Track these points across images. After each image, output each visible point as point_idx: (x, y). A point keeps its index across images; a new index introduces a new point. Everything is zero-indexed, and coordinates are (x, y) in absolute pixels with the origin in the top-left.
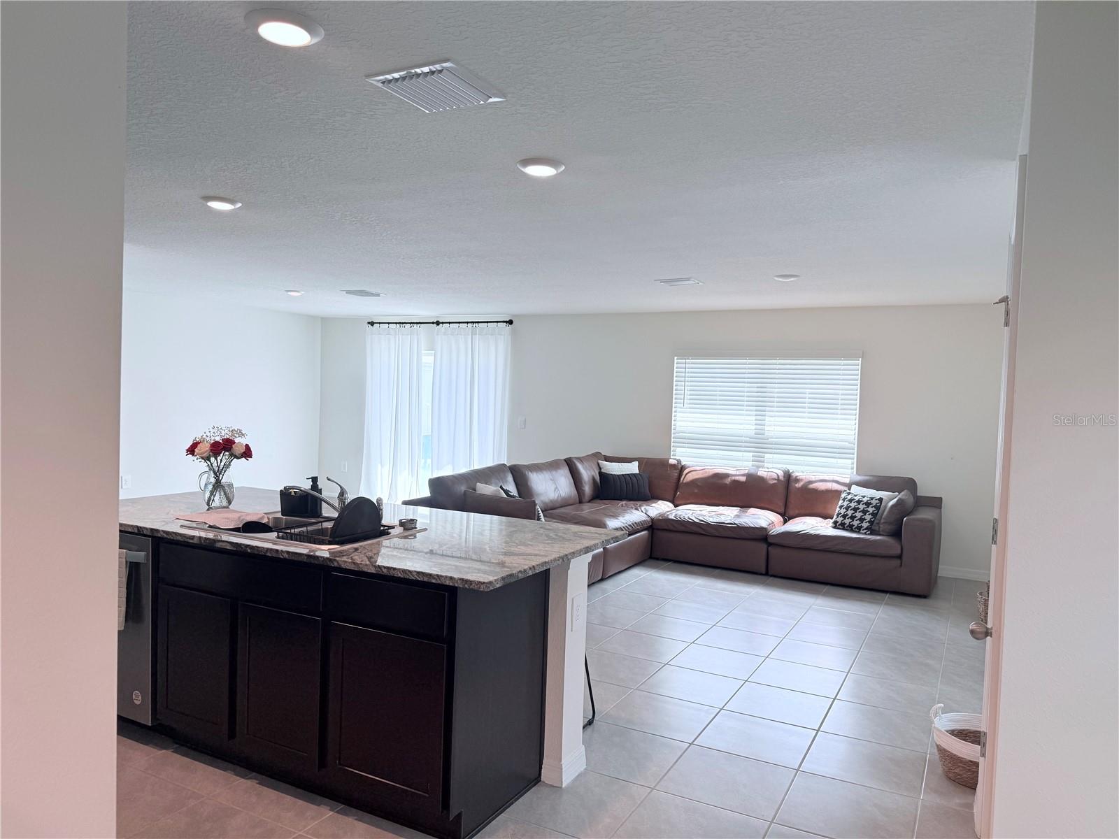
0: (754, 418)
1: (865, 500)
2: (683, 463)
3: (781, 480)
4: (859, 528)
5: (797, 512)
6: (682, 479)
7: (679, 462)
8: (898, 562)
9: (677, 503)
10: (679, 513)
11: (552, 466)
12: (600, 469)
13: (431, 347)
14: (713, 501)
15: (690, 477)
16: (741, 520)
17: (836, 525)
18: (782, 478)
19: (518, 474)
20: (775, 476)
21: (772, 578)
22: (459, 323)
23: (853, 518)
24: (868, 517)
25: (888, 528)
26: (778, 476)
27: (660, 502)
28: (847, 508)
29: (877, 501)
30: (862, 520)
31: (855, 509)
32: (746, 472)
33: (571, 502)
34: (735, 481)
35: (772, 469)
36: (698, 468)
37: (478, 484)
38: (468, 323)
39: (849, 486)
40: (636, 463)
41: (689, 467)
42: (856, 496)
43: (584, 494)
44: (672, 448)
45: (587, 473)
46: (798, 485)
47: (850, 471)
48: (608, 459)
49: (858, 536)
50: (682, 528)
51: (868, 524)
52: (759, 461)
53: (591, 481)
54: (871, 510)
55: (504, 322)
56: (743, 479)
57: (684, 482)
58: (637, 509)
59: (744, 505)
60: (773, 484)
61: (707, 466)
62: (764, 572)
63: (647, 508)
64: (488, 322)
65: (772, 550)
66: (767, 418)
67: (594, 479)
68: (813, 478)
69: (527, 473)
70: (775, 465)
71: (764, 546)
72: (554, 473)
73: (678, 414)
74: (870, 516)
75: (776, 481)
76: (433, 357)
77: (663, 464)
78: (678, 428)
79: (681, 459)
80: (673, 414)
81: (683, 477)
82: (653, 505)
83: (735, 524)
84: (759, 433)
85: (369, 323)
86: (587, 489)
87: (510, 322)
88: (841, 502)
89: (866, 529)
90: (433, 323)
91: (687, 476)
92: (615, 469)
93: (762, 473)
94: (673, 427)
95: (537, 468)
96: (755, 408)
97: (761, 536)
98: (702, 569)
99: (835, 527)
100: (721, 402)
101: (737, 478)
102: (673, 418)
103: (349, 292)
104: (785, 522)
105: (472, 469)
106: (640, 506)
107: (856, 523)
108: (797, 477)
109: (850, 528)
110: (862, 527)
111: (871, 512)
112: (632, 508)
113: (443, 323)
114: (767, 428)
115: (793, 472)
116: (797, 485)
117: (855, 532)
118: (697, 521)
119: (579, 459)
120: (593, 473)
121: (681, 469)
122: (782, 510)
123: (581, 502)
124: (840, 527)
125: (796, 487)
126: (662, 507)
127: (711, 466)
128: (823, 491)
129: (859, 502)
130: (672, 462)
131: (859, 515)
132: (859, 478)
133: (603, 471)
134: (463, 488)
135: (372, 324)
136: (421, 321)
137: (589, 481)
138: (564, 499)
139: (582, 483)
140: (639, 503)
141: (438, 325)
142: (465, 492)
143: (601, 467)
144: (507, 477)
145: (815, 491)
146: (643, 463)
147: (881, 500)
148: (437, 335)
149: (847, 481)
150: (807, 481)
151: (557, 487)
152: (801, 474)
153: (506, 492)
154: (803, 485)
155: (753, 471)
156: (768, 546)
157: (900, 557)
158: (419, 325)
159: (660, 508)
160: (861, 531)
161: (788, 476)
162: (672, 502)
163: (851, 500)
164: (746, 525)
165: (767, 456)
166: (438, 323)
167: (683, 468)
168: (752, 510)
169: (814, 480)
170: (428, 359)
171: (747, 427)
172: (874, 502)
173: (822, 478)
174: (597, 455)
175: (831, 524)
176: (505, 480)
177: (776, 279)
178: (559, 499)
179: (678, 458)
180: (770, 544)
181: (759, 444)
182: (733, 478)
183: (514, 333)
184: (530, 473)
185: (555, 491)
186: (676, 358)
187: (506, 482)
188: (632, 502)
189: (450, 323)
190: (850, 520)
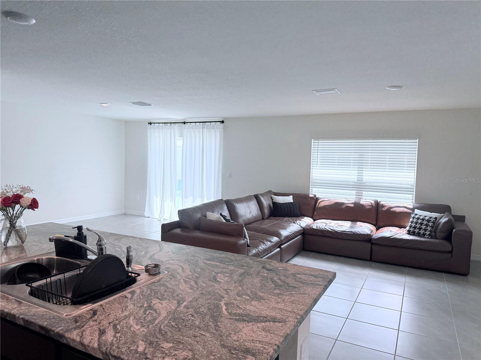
0: (357, 172)
1: (427, 218)
2: (317, 197)
3: (374, 206)
4: (424, 235)
5: (383, 224)
6: (317, 205)
7: (315, 196)
8: (450, 255)
9: (315, 218)
10: (319, 225)
11: (247, 199)
12: (272, 200)
13: (181, 136)
14: (335, 218)
15: (322, 204)
16: (355, 230)
17: (409, 233)
18: (374, 205)
19: (230, 205)
20: (370, 204)
21: (374, 263)
22: (196, 122)
23: (420, 229)
24: (429, 228)
25: (443, 235)
26: (372, 204)
27: (306, 218)
28: (416, 223)
29: (434, 219)
30: (425, 230)
31: (421, 224)
32: (353, 201)
33: (258, 219)
34: (348, 207)
35: (367, 199)
36: (326, 199)
37: (207, 212)
38: (200, 122)
39: (413, 210)
40: (291, 197)
41: (320, 199)
42: (421, 216)
43: (265, 214)
44: (310, 188)
45: (266, 202)
46: (385, 209)
47: (411, 201)
48: (276, 194)
49: (425, 240)
50: (321, 234)
51: (429, 232)
52: (359, 195)
53: (268, 207)
54: (430, 224)
55: (219, 122)
56: (352, 205)
57: (319, 207)
58: (294, 223)
59: (354, 220)
60: (370, 208)
61: (331, 198)
62: (369, 259)
63: (300, 222)
64: (211, 122)
65: (373, 247)
66: (364, 172)
67: (270, 206)
68: (392, 205)
69: (235, 204)
70: (369, 198)
71: (369, 245)
72: (249, 203)
73: (314, 170)
74: (430, 228)
75: (370, 207)
76: (182, 141)
77: (306, 197)
78: (314, 178)
79: (316, 194)
80: (311, 170)
81: (318, 204)
82: (302, 220)
83: (352, 232)
84: (360, 180)
85: (149, 123)
86: (266, 211)
87: (223, 122)
88: (411, 220)
89: (428, 235)
90: (182, 123)
91: (320, 204)
92: (281, 200)
93: (362, 202)
94: (311, 177)
95: (240, 200)
96: (357, 167)
97: (367, 239)
98: (334, 257)
99: (408, 234)
100: (334, 163)
101: (348, 205)
102: (311, 172)
103: (134, 103)
104: (377, 230)
105: (203, 203)
106: (296, 221)
107: (422, 232)
108: (383, 204)
109: (418, 235)
110: (426, 234)
111: (431, 225)
112: (292, 222)
113: (187, 123)
114: (364, 177)
115: (380, 202)
116: (383, 209)
117: (421, 237)
118: (330, 230)
119: (261, 195)
120: (269, 202)
121: (316, 200)
122: (375, 223)
123: (263, 219)
124: (412, 233)
125: (382, 210)
126: (307, 221)
127: (333, 198)
128: (398, 212)
129: (423, 220)
130: (311, 196)
131: (423, 227)
132: (418, 205)
133: (274, 201)
134: (199, 215)
135: (150, 123)
136: (176, 122)
137: (267, 207)
138: (255, 218)
139: (263, 208)
140: (295, 218)
141: (185, 124)
142: (200, 218)
143: (273, 198)
144: (224, 207)
145: (394, 212)
146: (295, 196)
147: (436, 218)
148: (184, 129)
149: (412, 207)
150: (389, 207)
151: (251, 211)
152: (385, 203)
153: (224, 217)
154: (387, 209)
155: (357, 201)
156: (372, 245)
157: (451, 252)
158: (174, 124)
159: (306, 222)
160: (425, 236)
161: (377, 204)
162: (312, 217)
163: (418, 219)
164: (359, 233)
165: (364, 192)
166: (184, 123)
167: (317, 199)
168: (359, 223)
169: (392, 206)
170: (179, 143)
171: (352, 177)
172: (432, 220)
173: (397, 205)
174: (270, 192)
175: (406, 232)
176: (222, 209)
177: (388, 89)
178: (253, 218)
179: (314, 194)
180: (372, 244)
181: (360, 186)
182: (347, 205)
183: (224, 128)
184: (236, 204)
185: (250, 213)
186: (313, 140)
187: (223, 210)
188: (291, 218)
189: (191, 123)
190: (418, 230)
